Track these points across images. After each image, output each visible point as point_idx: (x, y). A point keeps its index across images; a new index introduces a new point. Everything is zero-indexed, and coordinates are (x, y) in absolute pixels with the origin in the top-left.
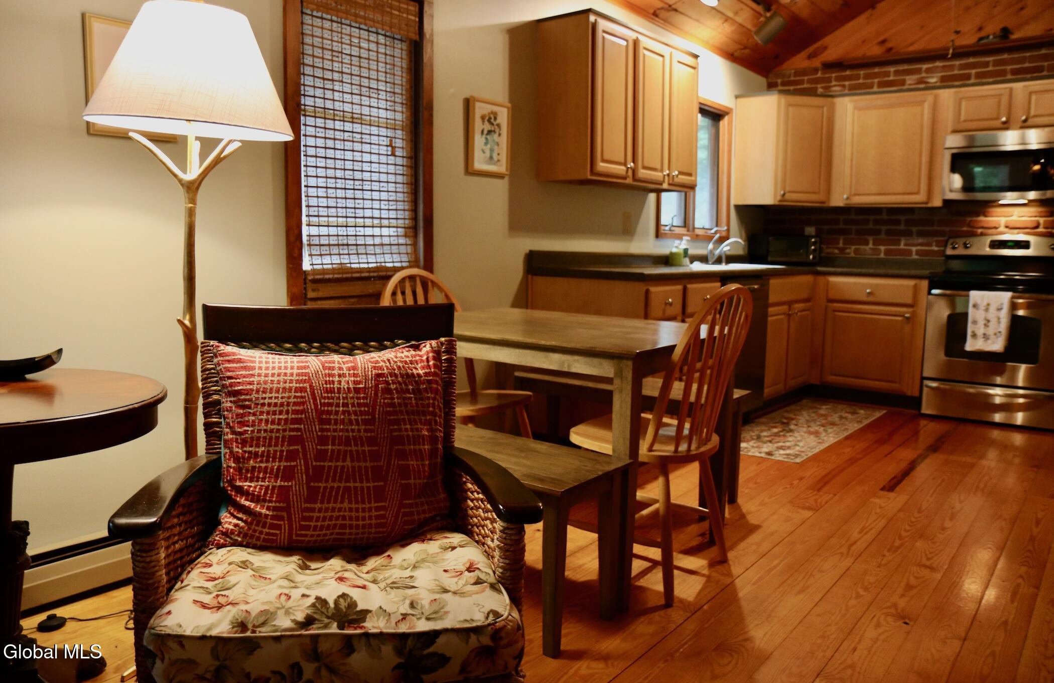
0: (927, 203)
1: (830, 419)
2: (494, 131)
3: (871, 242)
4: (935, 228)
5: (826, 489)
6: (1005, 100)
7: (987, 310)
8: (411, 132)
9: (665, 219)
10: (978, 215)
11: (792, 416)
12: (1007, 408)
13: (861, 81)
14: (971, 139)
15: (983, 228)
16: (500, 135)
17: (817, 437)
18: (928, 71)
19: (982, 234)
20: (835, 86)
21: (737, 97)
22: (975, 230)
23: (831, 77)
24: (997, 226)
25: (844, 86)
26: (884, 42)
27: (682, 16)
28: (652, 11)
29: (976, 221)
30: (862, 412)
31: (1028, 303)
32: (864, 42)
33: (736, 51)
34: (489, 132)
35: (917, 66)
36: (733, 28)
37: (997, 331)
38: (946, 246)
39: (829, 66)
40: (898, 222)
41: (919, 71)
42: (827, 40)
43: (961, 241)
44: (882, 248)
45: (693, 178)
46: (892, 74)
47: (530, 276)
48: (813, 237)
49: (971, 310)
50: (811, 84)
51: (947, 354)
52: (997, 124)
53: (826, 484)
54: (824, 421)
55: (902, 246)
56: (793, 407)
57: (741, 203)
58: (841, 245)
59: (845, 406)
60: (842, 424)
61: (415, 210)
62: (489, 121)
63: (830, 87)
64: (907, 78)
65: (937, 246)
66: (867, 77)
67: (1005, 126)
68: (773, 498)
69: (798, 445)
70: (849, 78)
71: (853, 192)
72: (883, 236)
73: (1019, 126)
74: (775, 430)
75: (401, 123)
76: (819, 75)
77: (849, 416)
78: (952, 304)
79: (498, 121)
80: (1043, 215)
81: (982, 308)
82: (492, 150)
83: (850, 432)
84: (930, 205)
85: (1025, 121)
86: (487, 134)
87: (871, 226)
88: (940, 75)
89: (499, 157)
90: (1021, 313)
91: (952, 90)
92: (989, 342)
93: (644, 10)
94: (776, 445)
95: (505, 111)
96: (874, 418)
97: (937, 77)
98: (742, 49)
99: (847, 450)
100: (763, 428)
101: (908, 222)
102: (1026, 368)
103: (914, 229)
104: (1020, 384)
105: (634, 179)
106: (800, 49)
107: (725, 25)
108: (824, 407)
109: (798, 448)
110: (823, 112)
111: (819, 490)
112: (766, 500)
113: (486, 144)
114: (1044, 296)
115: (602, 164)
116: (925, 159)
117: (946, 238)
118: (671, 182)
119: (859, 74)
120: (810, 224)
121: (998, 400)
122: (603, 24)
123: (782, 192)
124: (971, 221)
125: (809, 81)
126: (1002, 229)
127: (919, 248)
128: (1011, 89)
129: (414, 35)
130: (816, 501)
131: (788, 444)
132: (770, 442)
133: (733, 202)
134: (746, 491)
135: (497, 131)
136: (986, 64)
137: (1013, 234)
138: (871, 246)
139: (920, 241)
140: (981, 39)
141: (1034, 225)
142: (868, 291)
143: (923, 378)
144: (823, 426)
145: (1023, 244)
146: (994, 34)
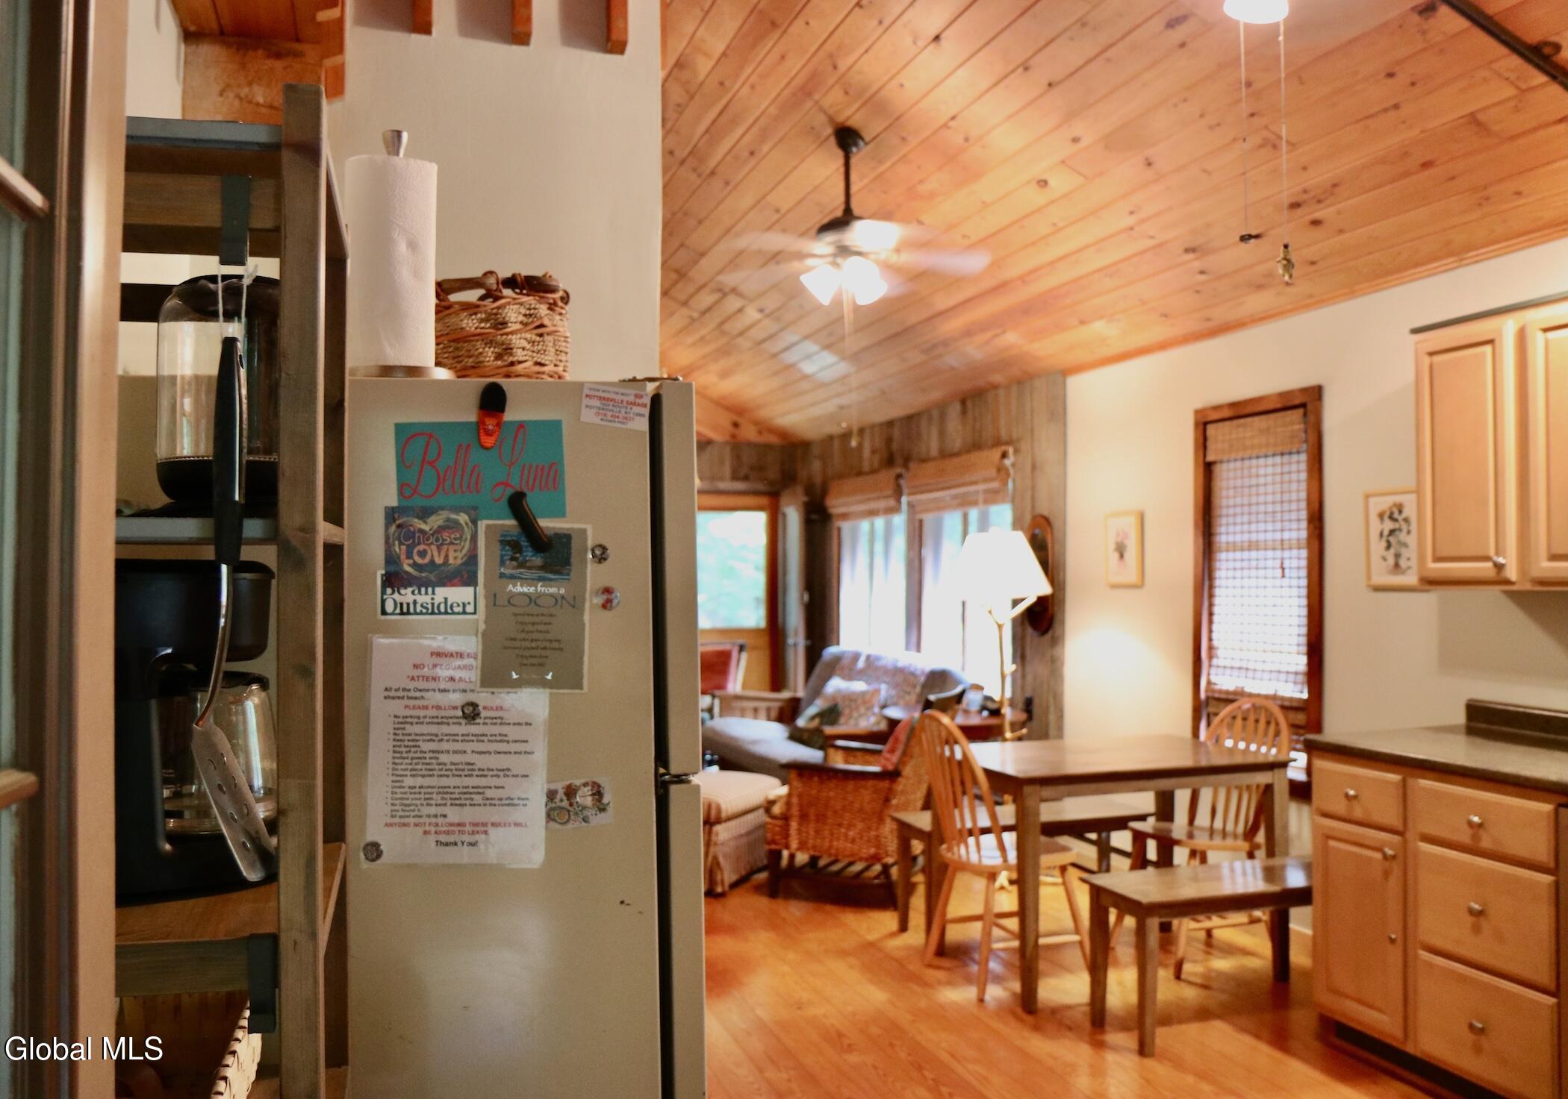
2: (1400, 529)
34: (1392, 532)
62: (1391, 518)
79: (1404, 515)
82: (1397, 556)
86: (1389, 536)
89: (1408, 564)
115: (1435, 565)
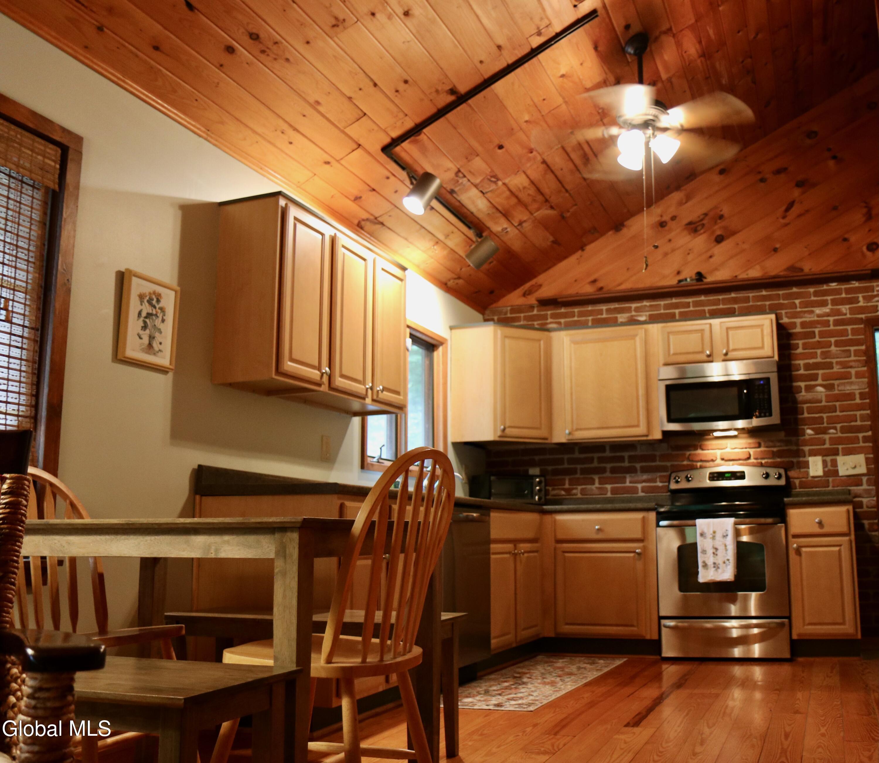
0: (647, 436)
1: (567, 670)
2: (156, 315)
3: (597, 481)
4: (658, 463)
5: (562, 733)
6: (707, 334)
7: (714, 538)
8: (39, 298)
9: (372, 450)
10: (696, 448)
11: (524, 670)
12: (743, 640)
13: (576, 318)
14: (683, 371)
15: (701, 461)
16: (163, 321)
17: (552, 686)
18: (637, 310)
19: (701, 467)
20: (551, 323)
21: (451, 328)
22: (695, 463)
23: (547, 314)
24: (714, 459)
25: (560, 323)
26: (594, 281)
27: (388, 231)
28: (356, 222)
29: (695, 454)
30: (602, 661)
31: (750, 528)
32: (576, 281)
33: (449, 280)
34: (149, 315)
35: (627, 305)
36: (445, 252)
37: (725, 559)
38: (669, 482)
39: (545, 303)
40: (621, 459)
41: (629, 310)
42: (540, 279)
43: (683, 475)
44: (609, 487)
45: (401, 397)
46: (604, 312)
47: (198, 497)
48: (537, 476)
49: (699, 541)
50: (528, 321)
51: (681, 589)
52: (703, 357)
53: (564, 727)
54: (560, 673)
55: (628, 484)
56: (527, 663)
57: (458, 440)
58: (567, 486)
59: (583, 659)
60: (581, 673)
61: (36, 395)
62: (150, 302)
63: (547, 324)
64: (619, 316)
65: (661, 482)
66: (581, 314)
67: (710, 359)
68: (502, 747)
69: (532, 695)
70: (565, 316)
71: (575, 427)
72: (608, 474)
73: (721, 359)
74: (506, 684)
75: (24, 285)
76: (535, 312)
77: (588, 666)
78: (682, 535)
79: (161, 305)
80: (752, 446)
81: (709, 535)
82: (151, 338)
83: (589, 679)
84: (650, 438)
85: (726, 354)
86: (146, 317)
87: (595, 464)
88: (648, 313)
89: (161, 347)
90: (745, 539)
91: (660, 325)
92: (720, 571)
93: (347, 219)
94: (506, 697)
95: (172, 294)
96: (614, 666)
97: (646, 316)
98: (455, 279)
99: (586, 695)
100: (492, 683)
101: (632, 459)
102: (756, 595)
103: (638, 466)
104: (753, 614)
105: (330, 387)
106: (516, 287)
107: (435, 247)
108: (561, 661)
109: (531, 698)
110: (540, 345)
111: (556, 734)
112: (494, 750)
113: (145, 327)
114: (762, 520)
115: (289, 363)
116: (641, 392)
117: (668, 473)
118: (375, 397)
119: (574, 312)
120: (533, 464)
121: (735, 633)
122: (293, 212)
123: (502, 427)
124: (690, 455)
125: (526, 318)
126: (719, 461)
127: (644, 484)
128: (711, 325)
129: (52, 183)
130: (553, 746)
131: (520, 695)
132: (500, 694)
133: (451, 439)
134: (470, 743)
135: (160, 315)
136: (688, 305)
137: (729, 465)
138: (597, 485)
139: (645, 477)
140: (680, 281)
141: (747, 456)
142: (597, 527)
143: (661, 618)
144: (559, 676)
145: (738, 474)
146: (691, 278)
